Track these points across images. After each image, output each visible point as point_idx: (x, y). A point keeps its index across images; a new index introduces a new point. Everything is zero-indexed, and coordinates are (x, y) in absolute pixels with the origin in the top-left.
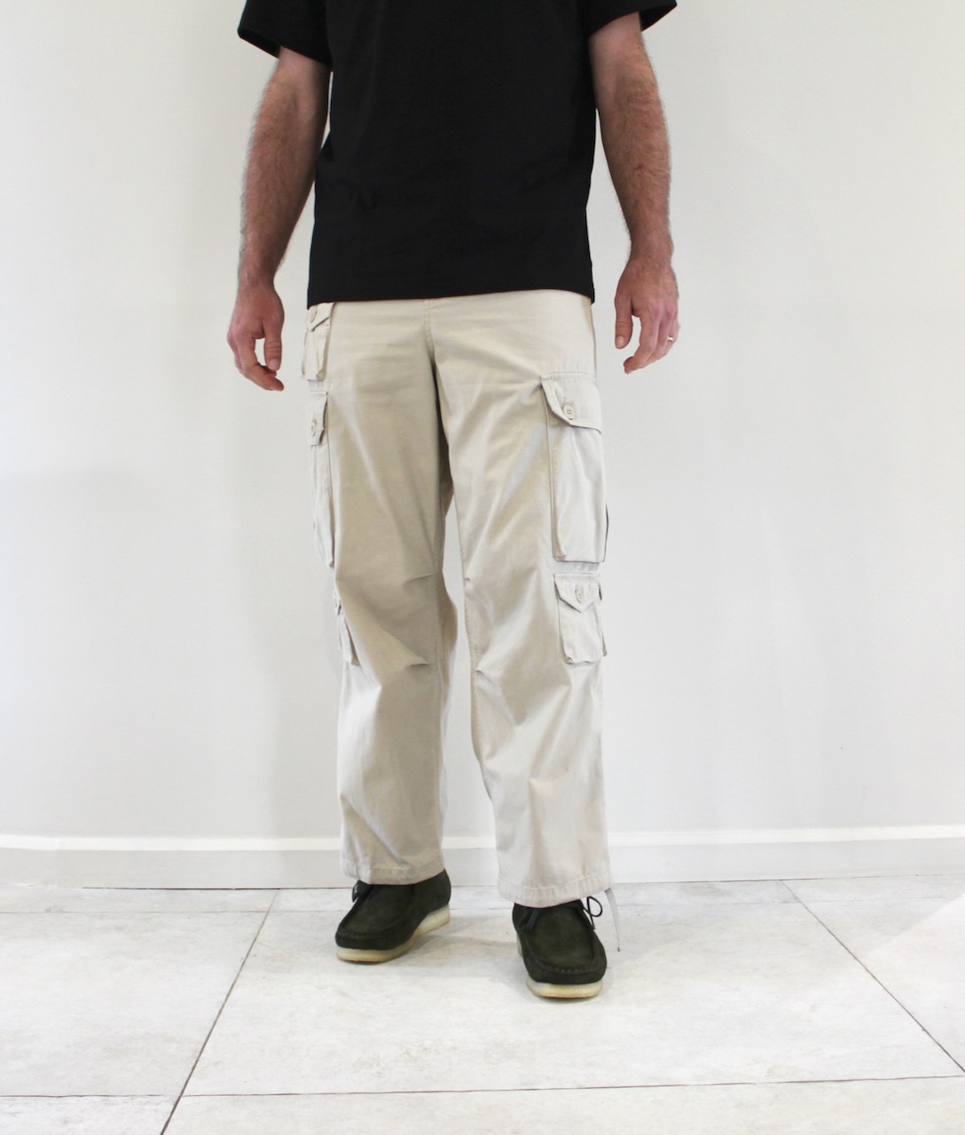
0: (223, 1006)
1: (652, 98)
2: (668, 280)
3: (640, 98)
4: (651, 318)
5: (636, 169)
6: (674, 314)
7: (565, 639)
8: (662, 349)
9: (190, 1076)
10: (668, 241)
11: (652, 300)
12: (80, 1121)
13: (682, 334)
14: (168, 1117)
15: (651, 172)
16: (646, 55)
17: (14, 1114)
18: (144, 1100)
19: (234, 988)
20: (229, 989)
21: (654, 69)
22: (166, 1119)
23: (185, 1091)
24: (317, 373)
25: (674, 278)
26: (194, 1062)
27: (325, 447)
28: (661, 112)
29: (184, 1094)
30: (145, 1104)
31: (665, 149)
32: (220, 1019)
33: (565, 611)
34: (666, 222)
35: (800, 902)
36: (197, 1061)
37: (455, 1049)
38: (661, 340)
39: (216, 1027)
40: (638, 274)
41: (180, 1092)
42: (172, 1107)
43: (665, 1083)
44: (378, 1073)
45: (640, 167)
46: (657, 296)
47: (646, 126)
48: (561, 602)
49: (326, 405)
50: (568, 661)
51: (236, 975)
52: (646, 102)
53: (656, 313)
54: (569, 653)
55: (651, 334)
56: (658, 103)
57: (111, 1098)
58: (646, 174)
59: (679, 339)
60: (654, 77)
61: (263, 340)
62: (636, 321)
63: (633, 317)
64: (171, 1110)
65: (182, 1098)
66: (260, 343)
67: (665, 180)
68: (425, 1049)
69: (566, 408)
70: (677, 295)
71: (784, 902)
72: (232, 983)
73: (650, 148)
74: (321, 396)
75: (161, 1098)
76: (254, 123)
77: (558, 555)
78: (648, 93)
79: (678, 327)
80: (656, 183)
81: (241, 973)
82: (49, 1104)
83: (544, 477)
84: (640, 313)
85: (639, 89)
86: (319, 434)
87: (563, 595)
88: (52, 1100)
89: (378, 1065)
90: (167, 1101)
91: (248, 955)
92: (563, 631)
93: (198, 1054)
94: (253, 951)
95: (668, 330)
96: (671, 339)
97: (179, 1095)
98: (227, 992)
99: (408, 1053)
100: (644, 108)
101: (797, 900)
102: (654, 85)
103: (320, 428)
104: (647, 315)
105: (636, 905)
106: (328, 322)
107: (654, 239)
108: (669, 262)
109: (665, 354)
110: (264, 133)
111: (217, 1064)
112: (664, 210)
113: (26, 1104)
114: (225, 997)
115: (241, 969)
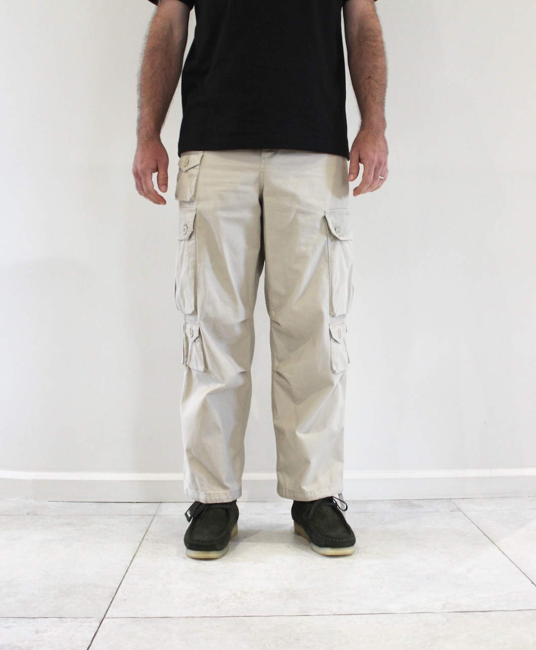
0: (128, 568)
1: (378, 39)
2: (381, 143)
3: (371, 38)
4: (370, 165)
5: (367, 79)
6: (384, 163)
7: (333, 360)
8: (376, 183)
9: (109, 607)
10: (383, 120)
11: (371, 154)
12: (46, 632)
13: (390, 176)
14: (97, 629)
15: (376, 81)
16: (376, 15)
17: (8, 628)
18: (82, 620)
19: (135, 557)
20: (132, 558)
21: (381, 24)
22: (96, 631)
23: (106, 615)
24: (191, 197)
25: (385, 142)
26: (112, 599)
27: (192, 241)
28: (383, 48)
29: (106, 617)
30: (83, 622)
31: (384, 69)
32: (126, 575)
33: (334, 344)
34: (383, 110)
35: (461, 511)
36: (113, 599)
37: (262, 592)
38: (375, 178)
39: (124, 580)
40: (364, 139)
41: (104, 616)
42: (99, 624)
43: (383, 612)
44: (218, 605)
45: (369, 77)
46: (374, 151)
47: (374, 54)
48: (332, 340)
49: (196, 216)
50: (334, 372)
51: (136, 550)
52: (375, 41)
53: (373, 161)
54: (334, 368)
55: (369, 173)
56: (382, 42)
57: (63, 619)
58: (373, 82)
59: (388, 178)
60: (381, 28)
61: (157, 173)
62: (361, 166)
63: (360, 164)
64: (98, 626)
65: (104, 619)
66: (155, 175)
67: (384, 86)
68: (245, 592)
69: (337, 230)
70: (387, 153)
71: (452, 511)
72: (133, 555)
73: (376, 67)
74: (192, 211)
75: (92, 619)
76: (145, 41)
77: (332, 313)
78: (377, 36)
79: (387, 171)
80: (378, 87)
81: (139, 549)
82: (28, 622)
83: (326, 270)
84: (363, 161)
85: (371, 34)
86: (189, 234)
87: (334, 336)
88: (30, 620)
89: (218, 601)
90: (95, 621)
91: (143, 539)
92: (333, 356)
93: (114, 595)
94: (146, 537)
95: (380, 172)
96: (382, 178)
97: (103, 617)
98: (131, 560)
99: (235, 595)
100: (374, 44)
101: (459, 509)
102: (380, 32)
103: (191, 229)
104: (367, 163)
105: (368, 512)
106: (198, 167)
107: (375, 119)
108: (383, 133)
109: (378, 187)
110: (154, 48)
111: (125, 600)
112: (382, 104)
113: (15, 622)
114: (130, 562)
115: (139, 547)
